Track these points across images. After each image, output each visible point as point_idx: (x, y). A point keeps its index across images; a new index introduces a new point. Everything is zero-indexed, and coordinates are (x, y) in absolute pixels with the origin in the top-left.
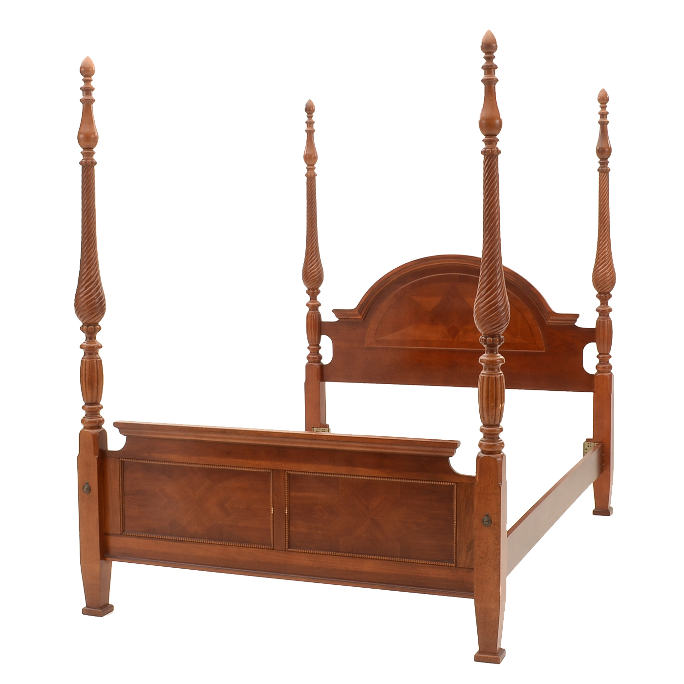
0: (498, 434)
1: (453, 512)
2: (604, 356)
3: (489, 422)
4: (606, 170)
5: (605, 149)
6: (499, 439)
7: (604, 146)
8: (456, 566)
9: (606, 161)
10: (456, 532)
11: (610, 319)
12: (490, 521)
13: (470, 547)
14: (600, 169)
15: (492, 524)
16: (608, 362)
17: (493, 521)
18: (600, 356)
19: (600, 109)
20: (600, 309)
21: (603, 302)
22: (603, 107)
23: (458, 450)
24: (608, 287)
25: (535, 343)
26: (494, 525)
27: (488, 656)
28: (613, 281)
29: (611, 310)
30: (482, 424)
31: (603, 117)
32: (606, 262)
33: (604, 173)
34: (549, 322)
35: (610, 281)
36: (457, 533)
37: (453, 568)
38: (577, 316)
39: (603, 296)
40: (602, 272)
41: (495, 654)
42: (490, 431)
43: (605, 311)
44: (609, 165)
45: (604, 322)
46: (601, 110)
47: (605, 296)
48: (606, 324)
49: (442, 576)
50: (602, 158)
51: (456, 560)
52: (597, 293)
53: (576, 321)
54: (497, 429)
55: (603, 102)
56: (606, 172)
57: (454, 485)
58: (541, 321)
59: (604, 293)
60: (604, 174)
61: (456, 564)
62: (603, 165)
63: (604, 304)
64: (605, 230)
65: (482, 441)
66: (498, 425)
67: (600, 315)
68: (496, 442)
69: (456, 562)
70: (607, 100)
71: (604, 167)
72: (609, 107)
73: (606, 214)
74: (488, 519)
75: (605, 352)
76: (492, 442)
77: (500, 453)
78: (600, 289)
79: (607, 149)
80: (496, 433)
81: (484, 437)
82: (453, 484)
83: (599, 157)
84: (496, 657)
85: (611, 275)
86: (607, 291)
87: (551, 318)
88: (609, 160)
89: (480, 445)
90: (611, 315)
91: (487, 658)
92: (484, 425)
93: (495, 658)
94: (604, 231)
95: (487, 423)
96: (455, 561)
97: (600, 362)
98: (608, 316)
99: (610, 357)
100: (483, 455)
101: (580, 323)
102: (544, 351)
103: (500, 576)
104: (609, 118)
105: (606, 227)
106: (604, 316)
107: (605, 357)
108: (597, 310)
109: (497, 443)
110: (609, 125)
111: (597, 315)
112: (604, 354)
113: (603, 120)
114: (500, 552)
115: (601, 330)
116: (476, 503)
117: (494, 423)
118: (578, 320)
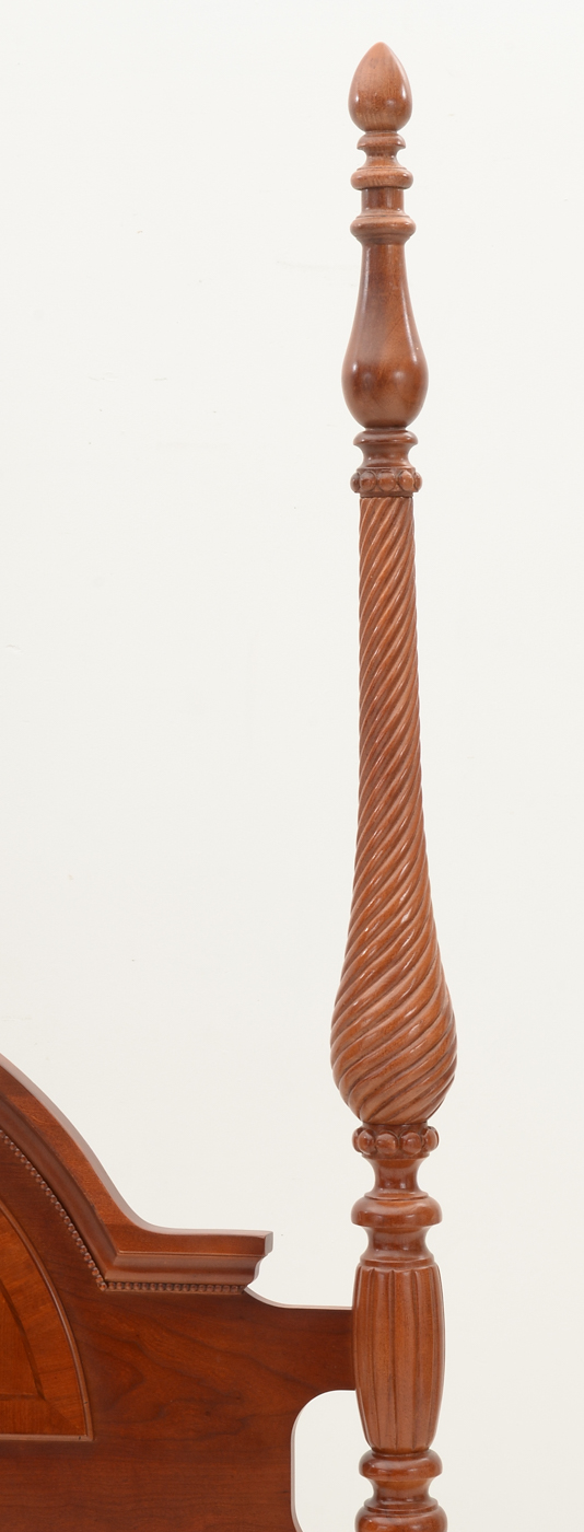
2: (398, 1465)
4: (399, 482)
5: (389, 370)
7: (386, 354)
9: (394, 437)
11: (429, 1261)
14: (366, 476)
16: (423, 1497)
18: (381, 1465)
19: (362, 158)
20: (375, 1209)
21: (388, 1173)
22: (382, 147)
24: (412, 1095)
25: (41, 1396)
28: (438, 1060)
29: (431, 1215)
31: (381, 204)
32: (405, 962)
33: (384, 501)
34: (117, 1275)
35: (423, 1063)
38: (254, 1247)
39: (386, 1145)
40: (382, 1015)
43: (399, 1219)
44: (415, 458)
45: (393, 1280)
46: (371, 164)
47: (400, 1143)
48: (407, 1289)
50: (374, 417)
52: (360, 1124)
53: (250, 1273)
55: (374, 120)
56: (393, 495)
58: (73, 1276)
59: (391, 1127)
60: (390, 504)
62: (385, 456)
63: (395, 1184)
64: (394, 796)
67: (375, 1244)
70: (402, 111)
71: (385, 467)
72: (416, 147)
73: (396, 712)
75: (406, 1444)
78: (372, 1105)
79: (399, 375)
83: (359, 412)
85: (428, 1033)
86: (402, 1116)
87: (123, 1256)
88: (412, 428)
90: (434, 1238)
94: (389, 805)
97: (379, 1496)
98: (418, 1246)
99: (433, 1468)
101: (274, 1284)
102: (87, 1438)
104: (413, 205)
105: (400, 776)
106: (396, 1247)
107: (403, 1472)
108: (361, 1217)
110: (410, 248)
111: (359, 1240)
112: (398, 1455)
113: (383, 217)
115: (380, 1323)
118: (265, 1266)
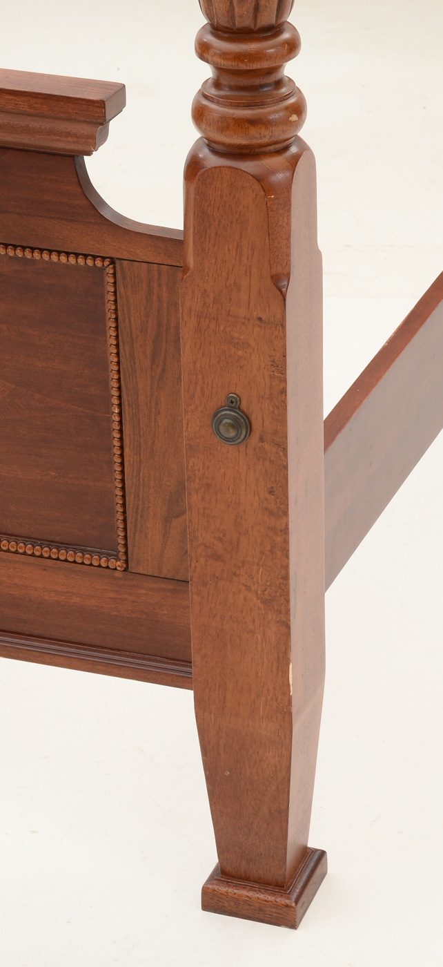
0: (276, 69)
1: (106, 369)
3: (233, 17)
6: (284, 90)
8: (126, 570)
10: (122, 448)
12: (243, 423)
13: (175, 505)
15: (254, 439)
17: (256, 425)
23: (114, 125)
26: (261, 439)
27: (250, 894)
30: (203, 21)
36: (127, 450)
37: (118, 574)
41: (281, 886)
42: (239, 57)
49: (76, 600)
51: (126, 545)
54: (268, 46)
57: (103, 268)
61: (126, 562)
65: (206, 97)
66: (274, 30)
68: (261, 104)
69: (126, 553)
74: (234, 419)
76: (249, 106)
77: (287, 148)
80: (265, 65)
81: (217, 84)
82: (99, 263)
84: (281, 900)
89: (199, 115)
91: (248, 901)
92: (216, 29)
93: (276, 906)
95: (224, 22)
96: (122, 549)
100: (212, 161)
103: (288, 627)
109: (273, 112)
114: (286, 541)
116: (187, 353)
117: (255, 18)
